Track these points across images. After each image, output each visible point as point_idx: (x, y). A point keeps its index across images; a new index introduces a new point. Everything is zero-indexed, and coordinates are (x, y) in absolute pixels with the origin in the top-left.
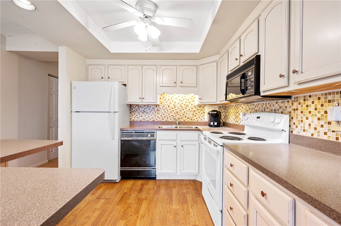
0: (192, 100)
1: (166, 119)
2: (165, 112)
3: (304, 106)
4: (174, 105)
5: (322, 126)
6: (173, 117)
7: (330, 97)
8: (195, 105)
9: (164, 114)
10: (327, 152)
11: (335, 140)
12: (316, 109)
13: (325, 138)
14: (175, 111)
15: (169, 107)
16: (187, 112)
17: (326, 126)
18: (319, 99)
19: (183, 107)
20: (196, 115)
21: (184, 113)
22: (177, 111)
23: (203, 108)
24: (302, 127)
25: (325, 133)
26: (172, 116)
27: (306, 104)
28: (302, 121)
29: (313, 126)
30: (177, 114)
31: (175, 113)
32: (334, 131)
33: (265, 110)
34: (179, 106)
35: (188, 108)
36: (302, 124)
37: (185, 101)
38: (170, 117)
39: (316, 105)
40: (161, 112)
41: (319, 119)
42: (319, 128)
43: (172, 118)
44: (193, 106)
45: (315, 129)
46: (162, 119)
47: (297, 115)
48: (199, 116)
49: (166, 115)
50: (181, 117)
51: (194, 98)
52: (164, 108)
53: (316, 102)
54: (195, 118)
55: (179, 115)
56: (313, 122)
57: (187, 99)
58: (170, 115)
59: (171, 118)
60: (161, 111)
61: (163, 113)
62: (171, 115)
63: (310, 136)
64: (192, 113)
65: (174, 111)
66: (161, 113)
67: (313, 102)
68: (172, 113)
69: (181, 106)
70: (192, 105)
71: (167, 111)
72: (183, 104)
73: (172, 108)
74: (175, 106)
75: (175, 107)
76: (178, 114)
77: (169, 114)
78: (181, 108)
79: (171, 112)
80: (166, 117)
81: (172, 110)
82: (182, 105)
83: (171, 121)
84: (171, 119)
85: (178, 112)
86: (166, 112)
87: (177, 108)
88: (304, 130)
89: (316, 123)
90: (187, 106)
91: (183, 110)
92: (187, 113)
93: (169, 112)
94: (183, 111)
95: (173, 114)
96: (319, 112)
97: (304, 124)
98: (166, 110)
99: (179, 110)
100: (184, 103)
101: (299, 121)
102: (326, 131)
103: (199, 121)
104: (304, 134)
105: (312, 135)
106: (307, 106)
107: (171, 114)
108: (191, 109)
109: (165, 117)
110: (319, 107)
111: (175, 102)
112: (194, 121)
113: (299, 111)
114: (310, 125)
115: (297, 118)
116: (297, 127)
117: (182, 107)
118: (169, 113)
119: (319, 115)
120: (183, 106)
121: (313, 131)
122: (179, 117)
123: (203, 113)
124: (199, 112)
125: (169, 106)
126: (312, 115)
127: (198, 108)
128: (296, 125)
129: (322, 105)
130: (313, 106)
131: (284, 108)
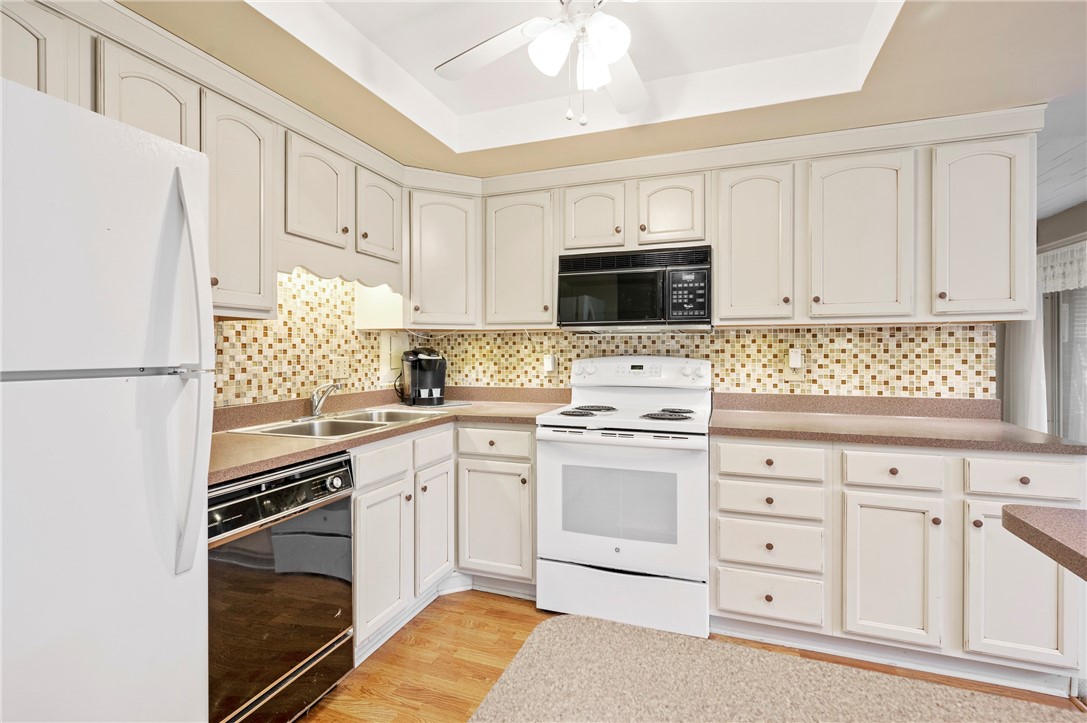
0: (345, 308)
1: (254, 392)
2: (250, 358)
3: (738, 346)
4: (285, 323)
5: (770, 376)
6: (285, 380)
7: (781, 336)
8: (357, 327)
9: (244, 370)
10: (783, 410)
11: (789, 393)
12: (759, 351)
13: (776, 391)
14: (290, 352)
15: (266, 335)
16: (332, 357)
17: (776, 375)
18: (765, 336)
19: (320, 337)
20: (357, 365)
21: (322, 362)
22: (297, 351)
23: (375, 339)
24: (733, 380)
25: (775, 386)
26: (280, 374)
27: (742, 343)
28: (733, 370)
29: (754, 377)
30: (298, 368)
31: (290, 363)
32: (787, 382)
33: (635, 351)
34: (305, 331)
35: (334, 342)
36: (733, 376)
37: (324, 310)
38: (270, 381)
39: (759, 346)
40: (233, 358)
41: (764, 366)
42: (765, 380)
43: (280, 385)
44: (349, 331)
45: (759, 381)
46: (238, 396)
47: (723, 360)
48: (366, 370)
49: (255, 376)
50: (311, 378)
51: (353, 299)
52: (244, 339)
53: (760, 341)
54: (354, 379)
55: (306, 372)
56: (754, 370)
57: (332, 302)
58: (270, 375)
59: (274, 386)
60: (231, 352)
61: (238, 364)
62: (278, 371)
63: (750, 392)
64: (346, 358)
65: (285, 351)
66: (232, 364)
67: (754, 341)
68: (281, 362)
69: (312, 330)
70: (346, 328)
71: (260, 352)
72: (320, 324)
73: (280, 341)
74: (290, 329)
75: (290, 335)
76: (303, 368)
77: (265, 369)
78: (310, 340)
79: (275, 357)
80: (255, 383)
81: (279, 346)
82: (314, 327)
83: (275, 399)
84: (275, 392)
85: (303, 358)
86: (256, 357)
87: (296, 340)
88: (738, 385)
89: (759, 371)
90: (332, 332)
91: (320, 346)
92: (331, 362)
93: (266, 357)
94: (318, 353)
95: (286, 368)
96: (765, 356)
97: (738, 374)
98: (256, 347)
99: (303, 346)
100: (322, 320)
101: (727, 370)
102: (776, 382)
103: (366, 390)
104: (739, 390)
105: (754, 390)
106: (743, 346)
107: (276, 369)
108: (342, 342)
109: (249, 382)
110: (764, 347)
111: (290, 312)
112: (353, 391)
113: (727, 355)
114: (748, 375)
115: (723, 365)
116: (722, 380)
117: (316, 336)
118: (266, 364)
119: (765, 361)
120: (319, 331)
121: (754, 384)
122: (307, 377)
123: (375, 360)
124: (366, 356)
125: (266, 328)
126: (754, 361)
127: (362, 338)
128: (721, 377)
129: (770, 346)
130: (754, 347)
131: (693, 347)
